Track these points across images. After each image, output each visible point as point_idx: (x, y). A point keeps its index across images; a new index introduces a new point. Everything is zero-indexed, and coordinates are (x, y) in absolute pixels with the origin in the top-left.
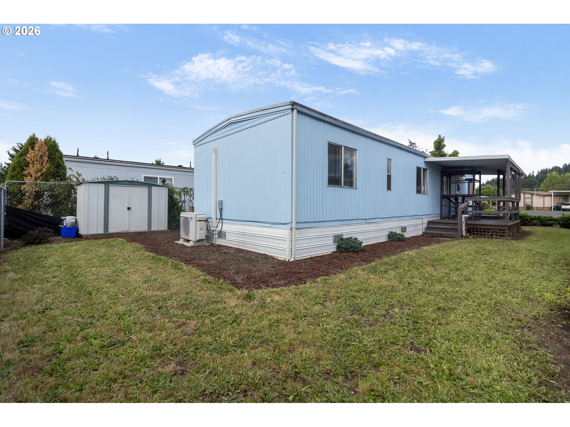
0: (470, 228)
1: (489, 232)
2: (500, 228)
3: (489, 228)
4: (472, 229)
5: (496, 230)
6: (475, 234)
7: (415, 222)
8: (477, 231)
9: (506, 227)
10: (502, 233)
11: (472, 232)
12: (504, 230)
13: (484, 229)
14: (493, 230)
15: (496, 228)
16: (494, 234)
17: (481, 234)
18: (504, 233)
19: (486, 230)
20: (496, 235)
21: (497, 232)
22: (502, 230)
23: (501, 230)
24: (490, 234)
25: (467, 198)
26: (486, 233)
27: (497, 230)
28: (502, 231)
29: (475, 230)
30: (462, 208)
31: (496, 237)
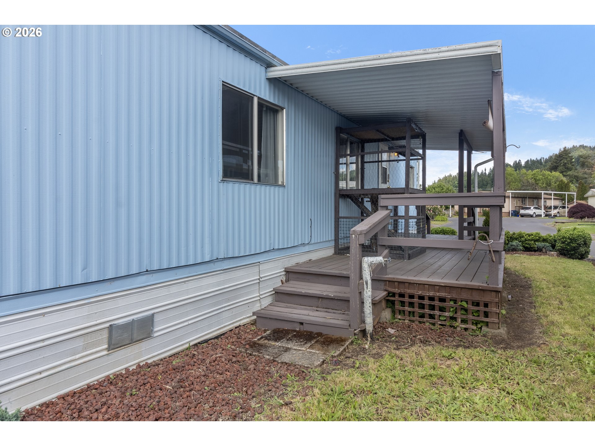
0: (394, 295)
1: (442, 309)
2: (476, 297)
3: (443, 294)
4: (397, 298)
5: (464, 304)
6: (407, 313)
7: (219, 284)
8: (411, 304)
9: (494, 294)
10: (482, 314)
11: (398, 306)
12: (486, 305)
13: (431, 299)
14: (455, 301)
15: (465, 295)
16: (460, 315)
17: (422, 316)
18: (486, 315)
19: (437, 303)
20: (464, 321)
21: (466, 310)
22: (482, 304)
23: (478, 304)
24: (447, 314)
25: (383, 196)
26: (437, 313)
27: (467, 302)
28: (482, 308)
29: (406, 299)
30: (361, 233)
31: (464, 326)
